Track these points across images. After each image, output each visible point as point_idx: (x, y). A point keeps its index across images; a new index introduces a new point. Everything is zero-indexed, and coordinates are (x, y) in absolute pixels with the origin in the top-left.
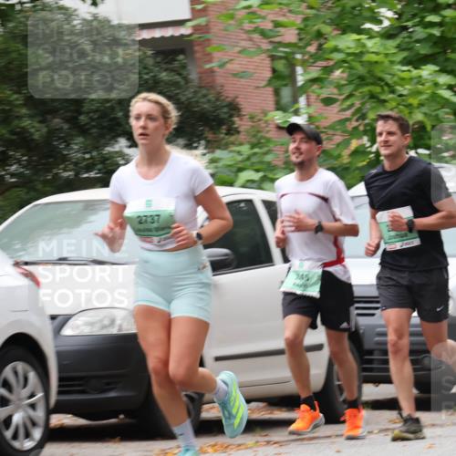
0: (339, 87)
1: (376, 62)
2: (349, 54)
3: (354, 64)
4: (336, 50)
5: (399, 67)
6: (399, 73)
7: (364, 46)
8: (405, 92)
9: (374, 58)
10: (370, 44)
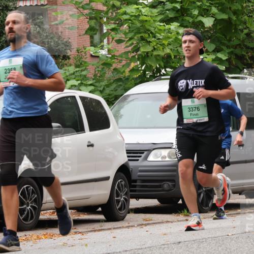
0: (125, 34)
1: (146, 21)
2: (132, 16)
3: (134, 21)
4: (125, 13)
5: (159, 23)
6: (158, 27)
7: (141, 11)
8: (161, 37)
9: (145, 18)
10: (143, 10)
